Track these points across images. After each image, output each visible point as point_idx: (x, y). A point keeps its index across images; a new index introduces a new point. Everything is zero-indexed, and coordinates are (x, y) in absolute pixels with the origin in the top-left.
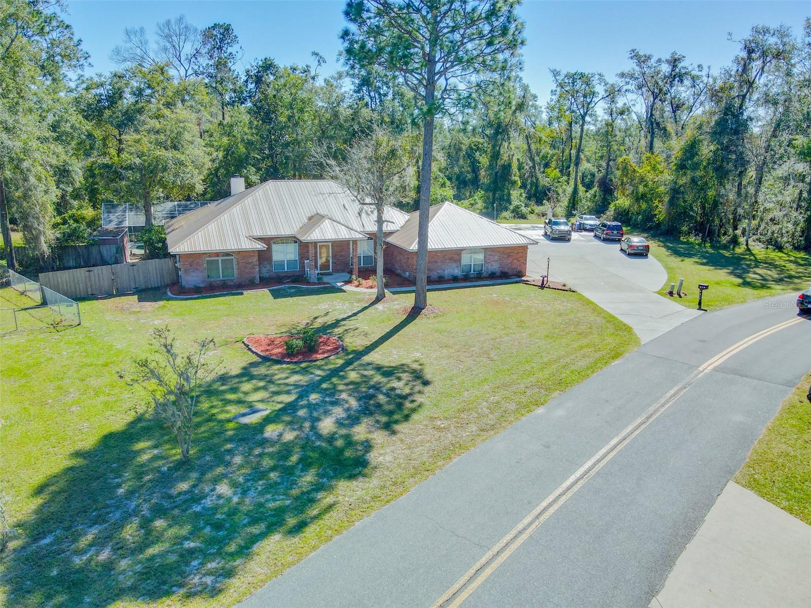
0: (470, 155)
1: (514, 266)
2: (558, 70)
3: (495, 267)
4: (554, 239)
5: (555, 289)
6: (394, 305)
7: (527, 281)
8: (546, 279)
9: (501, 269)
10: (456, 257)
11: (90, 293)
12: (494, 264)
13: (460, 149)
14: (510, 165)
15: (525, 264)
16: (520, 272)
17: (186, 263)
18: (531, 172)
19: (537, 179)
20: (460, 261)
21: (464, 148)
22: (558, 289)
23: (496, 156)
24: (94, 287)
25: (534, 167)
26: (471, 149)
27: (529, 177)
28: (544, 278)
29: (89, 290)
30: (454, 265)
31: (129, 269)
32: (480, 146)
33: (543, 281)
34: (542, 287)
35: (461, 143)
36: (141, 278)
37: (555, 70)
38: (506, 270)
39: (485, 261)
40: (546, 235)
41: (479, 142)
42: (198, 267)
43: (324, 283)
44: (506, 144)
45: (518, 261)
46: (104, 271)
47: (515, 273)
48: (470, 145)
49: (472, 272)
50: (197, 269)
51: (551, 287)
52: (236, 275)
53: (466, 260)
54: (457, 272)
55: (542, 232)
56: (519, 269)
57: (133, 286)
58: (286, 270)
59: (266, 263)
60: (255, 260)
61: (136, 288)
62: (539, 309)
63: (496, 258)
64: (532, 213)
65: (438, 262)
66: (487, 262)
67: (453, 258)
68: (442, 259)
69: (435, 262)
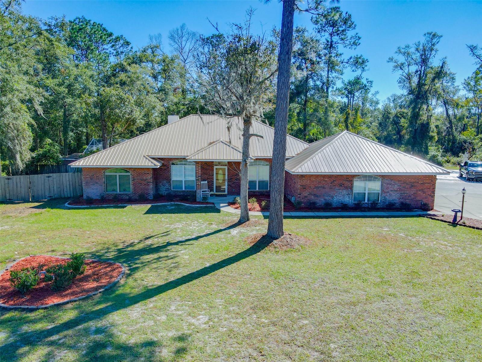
0: (396, 123)
1: (418, 198)
2: (475, 45)
3: (394, 197)
4: (469, 180)
5: (473, 228)
6: (252, 231)
7: (434, 215)
8: (459, 214)
9: (402, 200)
10: (347, 184)
11: (8, 198)
12: (393, 194)
13: (389, 118)
14: (428, 124)
15: (433, 197)
16: (425, 205)
17: (88, 176)
18: (448, 132)
19: (454, 137)
20: (351, 188)
21: (391, 117)
22: (478, 228)
23: (416, 116)
24: (11, 193)
25: (451, 127)
26: (398, 117)
27: (446, 135)
28: (456, 212)
29: (8, 195)
30: (345, 192)
31: (45, 179)
32: (405, 114)
33: (455, 217)
34: (454, 223)
35: (389, 113)
36: (55, 188)
37: (473, 46)
38: (408, 201)
39: (382, 190)
40: (461, 177)
41: (404, 113)
42: (97, 181)
43: (207, 203)
44: (425, 107)
45: (424, 192)
46: (22, 180)
47: (419, 205)
48: (397, 114)
49: (366, 201)
50: (97, 183)
51: (467, 224)
52: (131, 190)
53: (358, 186)
54: (348, 200)
55: (458, 175)
56: (425, 201)
57: (47, 194)
58: (184, 189)
59: (165, 182)
60: (150, 177)
61: (50, 197)
62: (446, 253)
63: (396, 187)
64: (448, 162)
65: (325, 188)
66: (385, 192)
67: (343, 185)
68: (331, 185)
69: (322, 187)
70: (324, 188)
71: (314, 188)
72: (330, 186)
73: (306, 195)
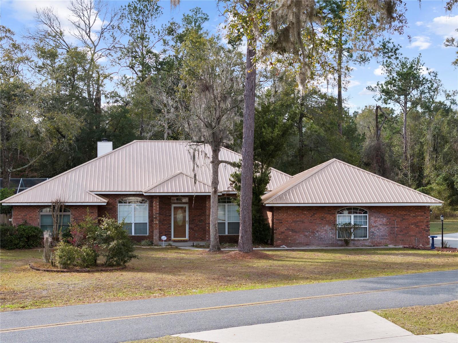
9: (392, 236)
10: (329, 217)
15: (428, 231)
20: (334, 221)
30: (327, 227)
38: (400, 237)
39: (370, 224)
45: (417, 227)
47: (413, 241)
49: (352, 237)
54: (331, 236)
56: (419, 236)
58: (133, 234)
65: (305, 223)
66: (373, 226)
67: (325, 218)
68: (311, 218)
69: (300, 221)
70: (303, 222)
71: (291, 223)
72: (311, 220)
73: (283, 230)
